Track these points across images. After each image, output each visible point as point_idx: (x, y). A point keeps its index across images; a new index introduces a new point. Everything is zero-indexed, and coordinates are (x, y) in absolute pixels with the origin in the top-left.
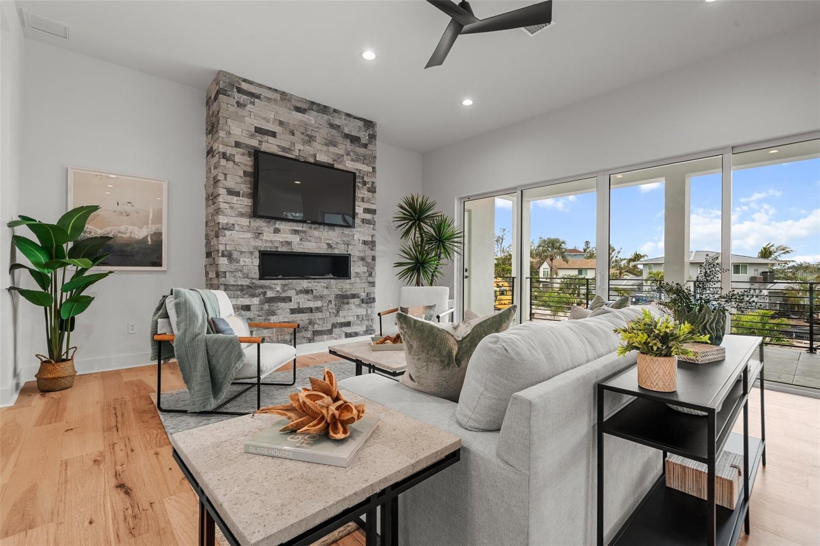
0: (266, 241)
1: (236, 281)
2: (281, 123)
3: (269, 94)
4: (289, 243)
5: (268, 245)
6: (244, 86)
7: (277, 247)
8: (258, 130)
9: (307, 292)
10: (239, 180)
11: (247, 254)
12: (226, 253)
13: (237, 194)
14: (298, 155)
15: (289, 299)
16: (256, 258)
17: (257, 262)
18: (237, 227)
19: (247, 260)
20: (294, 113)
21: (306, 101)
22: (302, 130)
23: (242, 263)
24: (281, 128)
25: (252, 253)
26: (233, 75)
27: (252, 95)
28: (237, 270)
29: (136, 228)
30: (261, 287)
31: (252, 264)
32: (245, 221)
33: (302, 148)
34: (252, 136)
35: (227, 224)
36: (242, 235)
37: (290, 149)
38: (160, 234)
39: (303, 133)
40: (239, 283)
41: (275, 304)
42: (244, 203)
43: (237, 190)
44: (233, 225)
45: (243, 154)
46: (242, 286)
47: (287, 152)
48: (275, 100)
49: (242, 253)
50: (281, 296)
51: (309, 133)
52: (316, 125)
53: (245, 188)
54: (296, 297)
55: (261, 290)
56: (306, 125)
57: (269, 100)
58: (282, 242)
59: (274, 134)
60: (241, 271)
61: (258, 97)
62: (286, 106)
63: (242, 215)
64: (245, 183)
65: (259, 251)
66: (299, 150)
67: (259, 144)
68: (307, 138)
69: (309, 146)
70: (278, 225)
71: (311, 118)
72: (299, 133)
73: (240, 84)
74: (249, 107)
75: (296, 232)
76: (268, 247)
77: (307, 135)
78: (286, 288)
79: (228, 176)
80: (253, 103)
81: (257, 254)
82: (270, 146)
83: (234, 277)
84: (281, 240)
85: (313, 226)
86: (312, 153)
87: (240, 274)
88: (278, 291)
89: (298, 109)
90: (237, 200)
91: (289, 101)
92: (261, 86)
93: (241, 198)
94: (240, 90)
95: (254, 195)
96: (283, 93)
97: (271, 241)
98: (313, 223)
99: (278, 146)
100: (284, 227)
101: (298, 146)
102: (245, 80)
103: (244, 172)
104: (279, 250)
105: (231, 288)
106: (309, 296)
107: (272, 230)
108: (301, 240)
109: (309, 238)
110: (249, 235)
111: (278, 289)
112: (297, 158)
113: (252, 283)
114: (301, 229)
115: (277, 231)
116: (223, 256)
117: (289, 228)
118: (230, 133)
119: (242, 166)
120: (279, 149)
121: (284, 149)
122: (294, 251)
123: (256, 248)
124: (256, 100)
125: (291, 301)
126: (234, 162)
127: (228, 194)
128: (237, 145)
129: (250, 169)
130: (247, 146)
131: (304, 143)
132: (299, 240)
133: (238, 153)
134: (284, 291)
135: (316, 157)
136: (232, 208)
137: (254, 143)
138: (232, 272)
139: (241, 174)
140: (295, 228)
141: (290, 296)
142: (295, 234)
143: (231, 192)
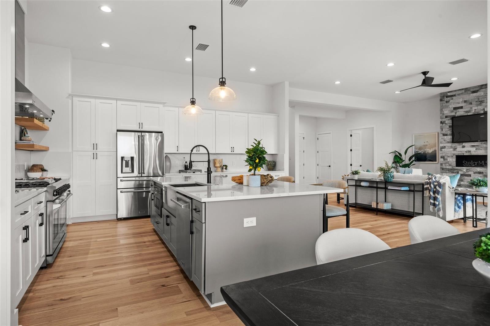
0: (459, 151)
1: (446, 167)
2: (465, 102)
3: (460, 92)
4: (469, 151)
5: (459, 153)
6: (449, 94)
7: (464, 154)
8: (455, 109)
9: (480, 173)
10: (447, 130)
11: (450, 157)
12: (442, 157)
13: (446, 135)
14: (474, 112)
15: (470, 175)
16: (454, 158)
17: (455, 160)
18: (446, 147)
19: (450, 159)
20: (472, 94)
21: (478, 86)
22: (477, 100)
23: (448, 160)
24: (465, 104)
25: (452, 156)
26: (444, 92)
27: (452, 96)
28: (446, 163)
29: (429, 149)
30: (457, 170)
31: (453, 161)
32: (450, 145)
33: (476, 108)
34: (452, 112)
35: (442, 147)
36: (448, 150)
37: (470, 111)
38: (436, 151)
39: (477, 102)
40: (447, 167)
41: (463, 177)
42: (449, 138)
43: (446, 133)
44: (445, 146)
45: (449, 120)
46: (449, 169)
47: (469, 113)
48: (462, 93)
49: (448, 156)
50: (466, 174)
51: (480, 100)
52: (485, 95)
53: (449, 132)
54: (474, 175)
55: (457, 171)
56: (478, 98)
57: (459, 95)
58: (466, 151)
59: (462, 107)
60: (448, 163)
61: (455, 95)
62: (467, 94)
63: (448, 142)
64: (450, 130)
65: (456, 156)
66: (475, 110)
67: (455, 114)
68: (479, 103)
69: (480, 106)
70: (464, 144)
71: (481, 93)
72: (474, 102)
73: (447, 94)
74: (451, 101)
75: (473, 146)
76: (460, 154)
77: (479, 101)
78: (468, 171)
79: (443, 129)
80: (452, 99)
81: (455, 157)
82: (460, 113)
83: (445, 165)
84: (466, 150)
85: (483, 142)
86: (482, 109)
87: (447, 164)
88: (464, 172)
89: (474, 92)
90: (446, 137)
91: (469, 90)
92: (455, 91)
93: (448, 136)
94: (447, 97)
95: (453, 134)
96: (466, 89)
97: (461, 151)
98: (481, 141)
99: (464, 111)
100: (467, 145)
101: (474, 109)
102: (449, 92)
103: (449, 126)
104: (465, 154)
105: (445, 169)
106: (481, 175)
107: (461, 146)
108: (476, 149)
109: (481, 148)
110: (451, 150)
111: (465, 171)
112: (474, 114)
113: (453, 168)
114: (476, 144)
115: (464, 147)
116: (441, 158)
117: (470, 145)
118: (443, 114)
119: (448, 124)
120: (464, 113)
121: (467, 112)
122: (472, 154)
123: (454, 154)
124: (454, 97)
125: (471, 176)
126: (445, 123)
127: (443, 136)
128: (446, 117)
129: (451, 125)
130: (450, 116)
131: (477, 105)
132: (475, 149)
133: (446, 120)
134: (467, 172)
135: (484, 110)
136: (444, 140)
137: (453, 114)
138: (445, 164)
139: (448, 127)
140: (473, 145)
141: (470, 174)
142: (473, 147)
143: (444, 135)
